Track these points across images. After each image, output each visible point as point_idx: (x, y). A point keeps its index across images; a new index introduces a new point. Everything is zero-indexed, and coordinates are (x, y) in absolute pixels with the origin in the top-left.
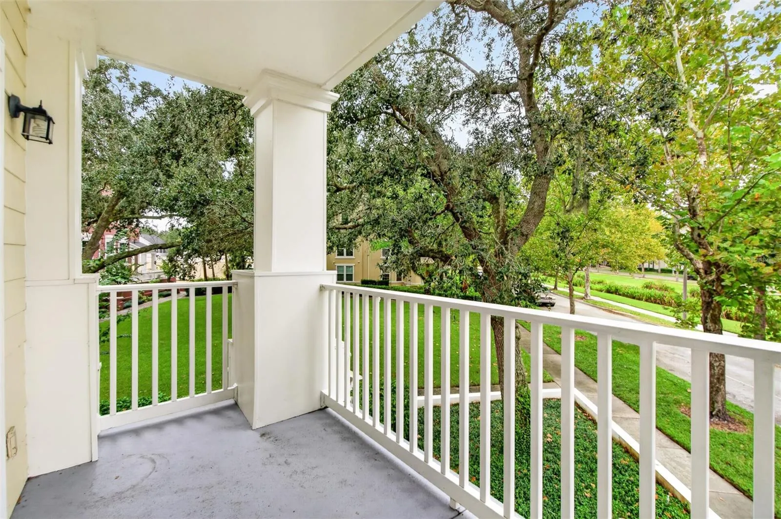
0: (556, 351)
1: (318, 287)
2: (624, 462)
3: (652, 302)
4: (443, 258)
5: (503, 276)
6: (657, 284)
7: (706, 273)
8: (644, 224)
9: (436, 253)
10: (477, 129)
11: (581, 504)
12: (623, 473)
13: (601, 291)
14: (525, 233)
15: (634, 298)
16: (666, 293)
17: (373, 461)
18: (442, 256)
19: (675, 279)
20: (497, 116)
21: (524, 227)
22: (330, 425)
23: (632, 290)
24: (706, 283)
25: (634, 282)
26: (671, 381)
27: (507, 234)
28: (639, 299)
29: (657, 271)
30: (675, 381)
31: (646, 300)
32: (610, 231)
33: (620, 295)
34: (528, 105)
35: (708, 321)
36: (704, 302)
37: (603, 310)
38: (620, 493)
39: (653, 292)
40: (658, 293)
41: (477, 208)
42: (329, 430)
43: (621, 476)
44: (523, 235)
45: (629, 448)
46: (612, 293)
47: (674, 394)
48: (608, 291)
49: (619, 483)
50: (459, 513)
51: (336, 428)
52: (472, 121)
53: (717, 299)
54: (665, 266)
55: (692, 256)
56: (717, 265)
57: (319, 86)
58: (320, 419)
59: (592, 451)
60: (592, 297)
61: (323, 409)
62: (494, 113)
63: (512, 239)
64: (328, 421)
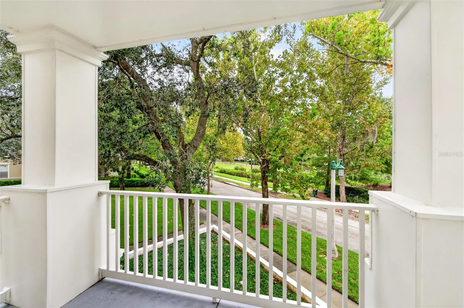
0: (202, 207)
1: (97, 194)
2: (239, 255)
3: (238, 176)
4: (147, 161)
5: (189, 171)
6: (240, 167)
7: (263, 164)
8: (236, 139)
9: (141, 157)
10: (160, 79)
11: (225, 282)
12: (239, 260)
13: (218, 172)
14: (195, 146)
15: (231, 175)
16: (243, 171)
17: (159, 299)
18: (146, 159)
19: (246, 164)
20: (172, 74)
21: (195, 143)
22: (115, 289)
23: (231, 171)
24: (263, 168)
25: (230, 167)
26: (250, 212)
27: (186, 146)
28: (234, 175)
29: (239, 161)
30: (251, 212)
31: (236, 176)
32: (223, 142)
33: (226, 173)
34: (197, 76)
35: (264, 184)
36: (262, 176)
37: (220, 182)
38: (239, 270)
39: (239, 171)
40: (241, 171)
41: (173, 132)
42: (115, 292)
43: (238, 262)
44: (194, 147)
45: (240, 248)
46: (222, 173)
47: (252, 218)
48: (221, 172)
49: (238, 266)
50: (218, 304)
51: (119, 289)
52: (157, 73)
53: (267, 174)
54: (242, 159)
55: (258, 156)
56: (267, 161)
57: (95, 48)
58: (103, 288)
59: (226, 254)
60: (215, 176)
61: (101, 281)
62: (170, 72)
63: (189, 149)
64: (109, 287)
